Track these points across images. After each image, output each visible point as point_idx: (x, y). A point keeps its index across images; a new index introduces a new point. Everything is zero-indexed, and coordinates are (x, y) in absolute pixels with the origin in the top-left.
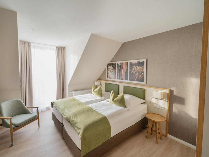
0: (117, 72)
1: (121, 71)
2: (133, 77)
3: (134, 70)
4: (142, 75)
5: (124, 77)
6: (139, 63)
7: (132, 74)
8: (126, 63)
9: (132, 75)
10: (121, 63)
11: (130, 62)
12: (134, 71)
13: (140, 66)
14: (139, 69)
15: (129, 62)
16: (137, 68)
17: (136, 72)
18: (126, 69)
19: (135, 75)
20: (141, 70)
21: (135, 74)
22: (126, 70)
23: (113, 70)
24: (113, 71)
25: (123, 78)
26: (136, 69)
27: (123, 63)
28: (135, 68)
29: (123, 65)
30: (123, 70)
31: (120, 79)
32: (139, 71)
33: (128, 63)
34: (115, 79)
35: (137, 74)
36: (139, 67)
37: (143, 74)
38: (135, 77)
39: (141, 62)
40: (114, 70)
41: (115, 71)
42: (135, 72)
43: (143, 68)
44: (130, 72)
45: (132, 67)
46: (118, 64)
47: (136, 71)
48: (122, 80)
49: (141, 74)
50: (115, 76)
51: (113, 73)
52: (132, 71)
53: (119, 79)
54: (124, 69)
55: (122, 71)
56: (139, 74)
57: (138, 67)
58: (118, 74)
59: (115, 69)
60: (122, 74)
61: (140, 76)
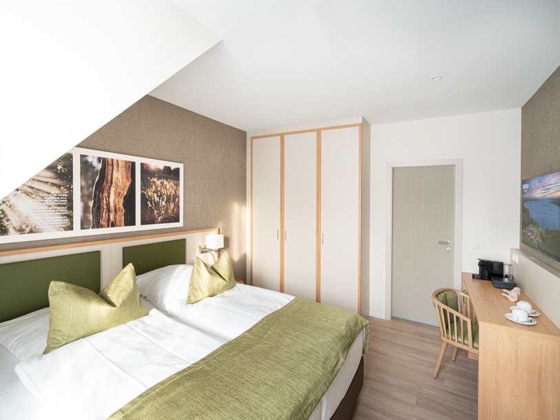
0: (82, 197)
1: (106, 194)
2: (152, 211)
3: (156, 192)
4: (175, 205)
5: (121, 216)
6: (167, 169)
7: (149, 203)
8: (126, 162)
9: (150, 205)
10: (104, 161)
11: (142, 165)
12: (155, 195)
13: (171, 179)
14: (168, 187)
15: (138, 161)
16: (162, 183)
17: (161, 196)
18: (128, 184)
19: (157, 204)
20: (173, 192)
21: (158, 202)
22: (127, 189)
23: (53, 184)
24: (55, 191)
25: (115, 219)
26: (162, 186)
27: (115, 163)
28: (158, 183)
29: (115, 167)
30: (113, 189)
31: (102, 227)
32: (169, 193)
33: (133, 164)
34: (70, 228)
35: (164, 203)
36: (169, 182)
37: (177, 200)
38: (158, 210)
39: (172, 169)
40: (59, 186)
41: (70, 189)
42: (157, 196)
43: (177, 185)
44: (143, 196)
45: (148, 181)
46: (90, 159)
47: (161, 193)
48: (113, 225)
49: (174, 201)
50: (70, 217)
51: (50, 200)
52: (150, 194)
53: (97, 225)
54: (120, 184)
55: (109, 193)
56: (168, 201)
57: (165, 182)
58: (91, 204)
59: (70, 180)
60: (112, 204)
61: (172, 206)
